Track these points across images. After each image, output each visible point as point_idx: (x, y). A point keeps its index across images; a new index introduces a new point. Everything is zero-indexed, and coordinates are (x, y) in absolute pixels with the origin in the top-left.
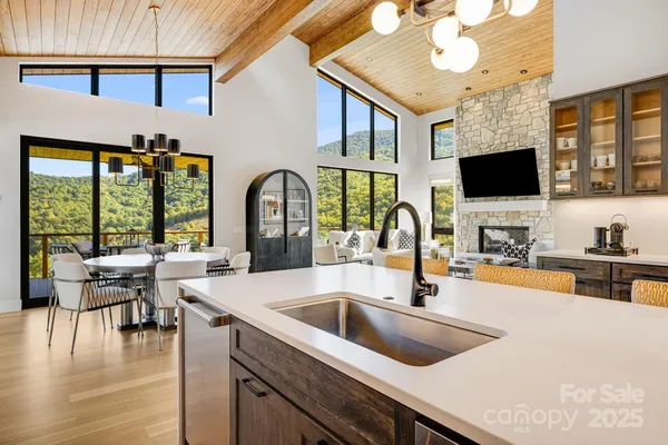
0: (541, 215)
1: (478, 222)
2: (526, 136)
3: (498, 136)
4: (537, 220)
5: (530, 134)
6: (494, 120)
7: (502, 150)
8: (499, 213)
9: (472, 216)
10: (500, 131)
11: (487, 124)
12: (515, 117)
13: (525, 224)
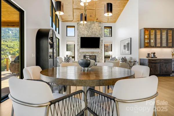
0: (99, 52)
1: (83, 54)
2: (96, 34)
3: (89, 33)
4: (98, 54)
5: (97, 34)
6: (88, 29)
7: (90, 36)
8: (89, 52)
9: (82, 53)
10: (90, 32)
11: (86, 29)
12: (93, 29)
13: (95, 55)
